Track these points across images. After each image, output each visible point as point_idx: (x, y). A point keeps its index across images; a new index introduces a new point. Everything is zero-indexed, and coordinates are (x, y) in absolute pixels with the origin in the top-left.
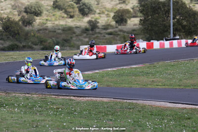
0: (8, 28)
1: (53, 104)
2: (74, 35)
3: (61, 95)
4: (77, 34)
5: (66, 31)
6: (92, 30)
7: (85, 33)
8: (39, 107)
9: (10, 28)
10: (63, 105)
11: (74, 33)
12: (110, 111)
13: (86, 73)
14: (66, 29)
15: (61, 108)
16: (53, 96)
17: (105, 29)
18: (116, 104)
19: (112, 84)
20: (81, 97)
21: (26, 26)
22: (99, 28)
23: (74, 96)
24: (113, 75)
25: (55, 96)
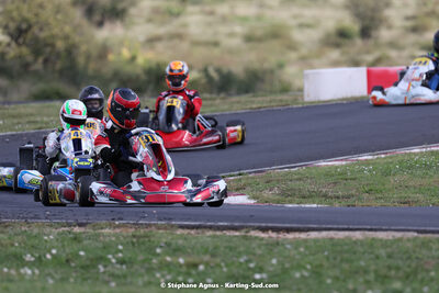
0: (26, 31)
1: (177, 251)
2: (293, 55)
3: (210, 228)
4: (304, 51)
5: (259, 40)
6: (365, 33)
7: (337, 46)
8: (121, 262)
9: (35, 30)
10: (213, 256)
11: (292, 47)
12: (398, 268)
13: (323, 163)
14: (259, 33)
15: (207, 264)
16: (179, 232)
17: (415, 30)
18: (425, 245)
19: (420, 196)
20: (288, 230)
21: (100, 24)
22: (390, 27)
23: (264, 230)
24: (430, 167)
25: (186, 232)
